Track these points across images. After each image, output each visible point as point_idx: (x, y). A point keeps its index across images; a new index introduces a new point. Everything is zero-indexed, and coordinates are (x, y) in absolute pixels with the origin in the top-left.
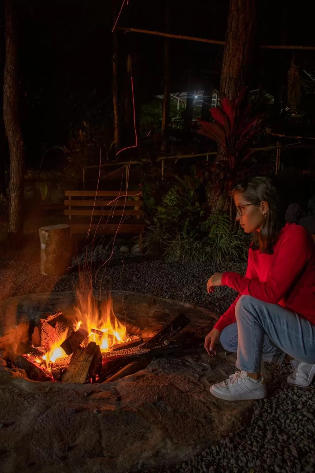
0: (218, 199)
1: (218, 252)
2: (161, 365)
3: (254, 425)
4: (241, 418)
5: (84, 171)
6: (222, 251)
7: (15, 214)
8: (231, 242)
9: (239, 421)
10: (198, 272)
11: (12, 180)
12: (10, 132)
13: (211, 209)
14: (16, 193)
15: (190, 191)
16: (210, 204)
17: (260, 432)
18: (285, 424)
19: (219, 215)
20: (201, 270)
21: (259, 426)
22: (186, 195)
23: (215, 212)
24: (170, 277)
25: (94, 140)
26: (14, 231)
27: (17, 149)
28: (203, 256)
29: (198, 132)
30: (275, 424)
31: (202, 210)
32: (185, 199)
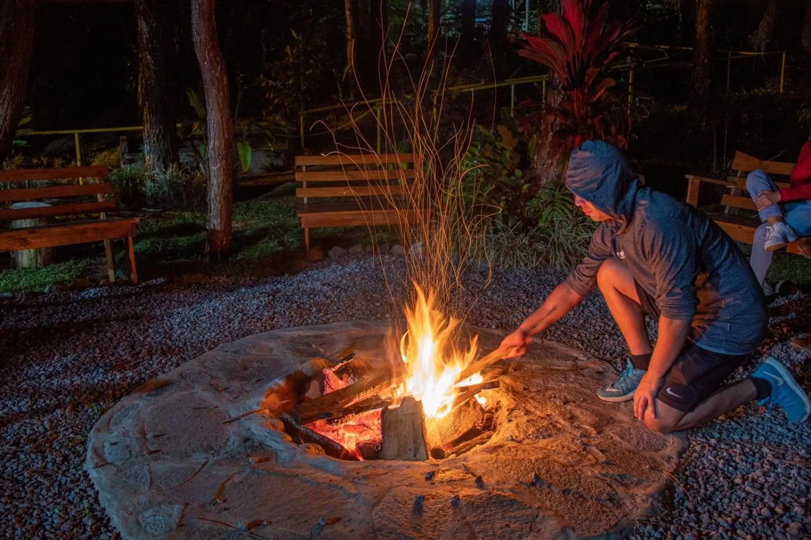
0: (552, 164)
1: (557, 252)
2: (521, 430)
3: (681, 507)
4: (660, 498)
5: (301, 118)
6: (564, 250)
7: (218, 198)
8: (578, 234)
9: (659, 502)
10: (530, 285)
11: (212, 143)
12: (206, 63)
13: (540, 180)
14: (219, 165)
15: (504, 152)
16: (538, 172)
17: (692, 516)
18: (722, 505)
19: (555, 190)
20: (534, 280)
21: (687, 508)
22: (498, 158)
23: (547, 186)
24: (489, 293)
25: (312, 61)
26: (218, 228)
27: (218, 90)
28: (534, 259)
29: (520, 55)
30: (709, 504)
31: (526, 183)
32: (497, 164)
